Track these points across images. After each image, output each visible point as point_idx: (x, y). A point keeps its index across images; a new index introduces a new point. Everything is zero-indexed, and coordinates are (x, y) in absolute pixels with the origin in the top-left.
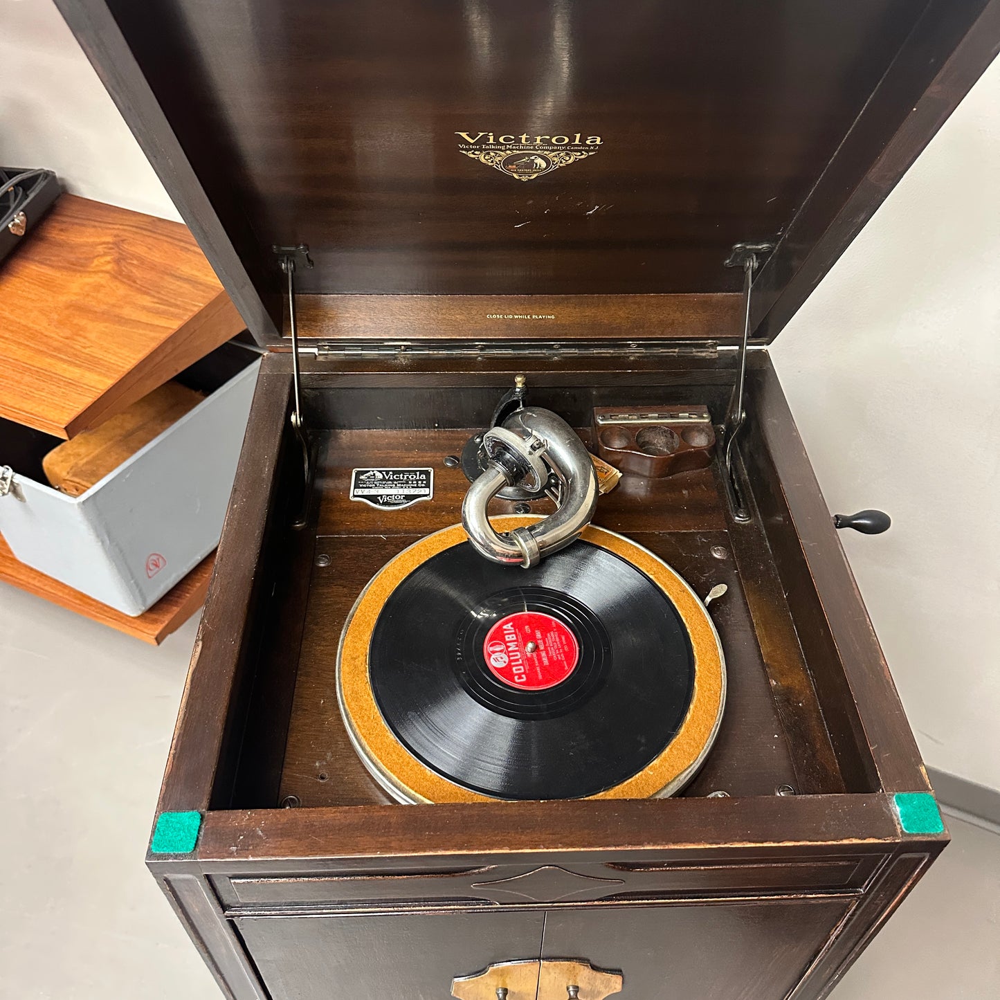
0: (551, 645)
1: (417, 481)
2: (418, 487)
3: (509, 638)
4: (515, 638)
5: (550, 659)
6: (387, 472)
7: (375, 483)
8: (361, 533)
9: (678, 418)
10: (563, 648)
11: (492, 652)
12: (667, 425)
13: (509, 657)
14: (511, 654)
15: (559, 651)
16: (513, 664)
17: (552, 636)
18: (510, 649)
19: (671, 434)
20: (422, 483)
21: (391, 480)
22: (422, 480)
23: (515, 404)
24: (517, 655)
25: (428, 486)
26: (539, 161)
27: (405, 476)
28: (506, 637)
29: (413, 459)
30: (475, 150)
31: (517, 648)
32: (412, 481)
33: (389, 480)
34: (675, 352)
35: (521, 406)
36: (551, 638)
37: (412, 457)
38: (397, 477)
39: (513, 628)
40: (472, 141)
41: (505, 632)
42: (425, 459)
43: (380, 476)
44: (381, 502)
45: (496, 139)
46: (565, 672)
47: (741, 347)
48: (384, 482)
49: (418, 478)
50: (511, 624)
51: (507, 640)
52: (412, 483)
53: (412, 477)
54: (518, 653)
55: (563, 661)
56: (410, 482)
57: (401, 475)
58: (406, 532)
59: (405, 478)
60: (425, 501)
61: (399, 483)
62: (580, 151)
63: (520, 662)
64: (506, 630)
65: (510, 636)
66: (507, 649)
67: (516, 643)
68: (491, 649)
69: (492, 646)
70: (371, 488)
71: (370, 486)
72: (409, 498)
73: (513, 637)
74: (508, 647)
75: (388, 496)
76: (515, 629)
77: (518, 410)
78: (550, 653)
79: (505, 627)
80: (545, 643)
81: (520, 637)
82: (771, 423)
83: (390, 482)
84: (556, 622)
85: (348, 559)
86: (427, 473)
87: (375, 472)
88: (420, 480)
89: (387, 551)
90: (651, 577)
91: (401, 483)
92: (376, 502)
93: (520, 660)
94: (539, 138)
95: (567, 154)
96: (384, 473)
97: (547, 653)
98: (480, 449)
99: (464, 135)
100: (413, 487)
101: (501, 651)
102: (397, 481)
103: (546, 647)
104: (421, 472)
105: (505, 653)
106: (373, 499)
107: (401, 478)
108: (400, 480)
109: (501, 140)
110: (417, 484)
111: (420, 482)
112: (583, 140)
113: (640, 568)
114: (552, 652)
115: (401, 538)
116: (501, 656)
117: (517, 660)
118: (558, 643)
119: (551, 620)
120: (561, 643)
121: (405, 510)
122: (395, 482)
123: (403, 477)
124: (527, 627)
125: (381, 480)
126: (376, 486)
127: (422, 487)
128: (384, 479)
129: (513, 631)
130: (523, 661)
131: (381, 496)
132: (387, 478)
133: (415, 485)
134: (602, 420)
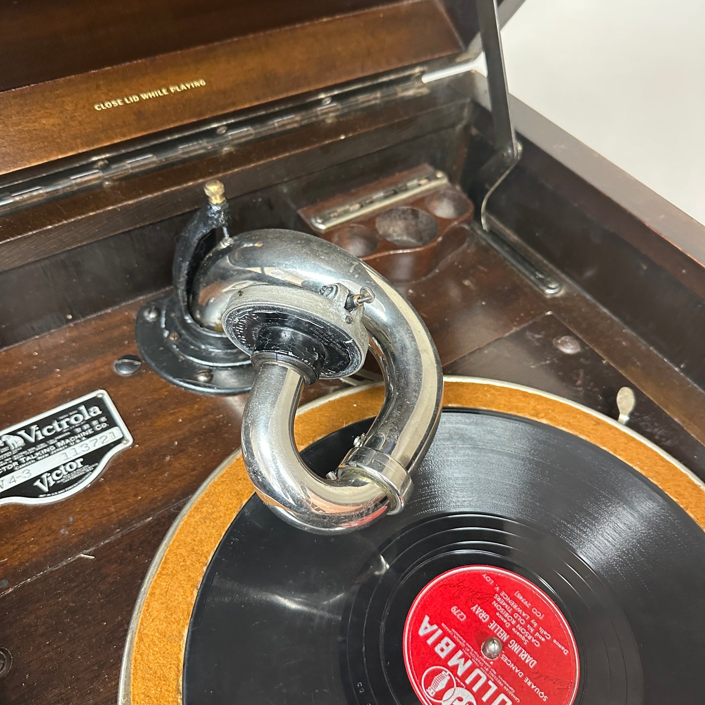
0: (514, 622)
1: (89, 422)
2: (96, 433)
3: (442, 650)
4: (452, 645)
5: (529, 649)
6: (27, 429)
7: (15, 458)
8: (39, 567)
9: (406, 190)
10: (533, 616)
11: (434, 698)
13: (469, 688)
14: (468, 681)
15: (532, 625)
16: (485, 699)
18: (460, 672)
20: (100, 423)
21: (42, 441)
22: (97, 418)
24: (478, 678)
25: (112, 423)
27: (63, 422)
28: (437, 649)
29: (60, 389)
31: (469, 663)
32: (80, 426)
33: (37, 442)
34: (376, 99)
35: (227, 236)
36: (503, 607)
37: (57, 385)
38: (49, 431)
39: (435, 627)
41: (430, 642)
42: (81, 379)
43: (16, 442)
44: (46, 489)
48: (31, 450)
49: (87, 417)
50: (427, 619)
51: (443, 655)
52: (83, 431)
53: (76, 419)
54: (477, 672)
55: (551, 641)
56: (78, 430)
57: (56, 424)
58: (122, 524)
59: (66, 426)
60: (124, 452)
61: (59, 440)
63: (494, 688)
64: (428, 636)
65: (442, 644)
66: (456, 675)
67: (460, 653)
68: (431, 691)
69: (428, 684)
70: (12, 470)
71: (9, 467)
72: (91, 459)
73: (447, 645)
74: (454, 669)
75: (51, 472)
76: (440, 627)
77: (224, 245)
78: (523, 638)
79: (422, 632)
80: (502, 624)
81: (457, 636)
83: (43, 445)
84: (489, 574)
85: (42, 635)
86: (98, 402)
87: (4, 439)
88: (93, 419)
89: (111, 580)
90: (544, 421)
91: (64, 439)
92: (37, 493)
93: (490, 683)
96: (22, 433)
97: (519, 642)
98: (166, 328)
100: (88, 437)
101: (450, 685)
102: (52, 437)
103: (509, 631)
104: (88, 404)
105: (458, 685)
106: (27, 489)
107: (59, 430)
108: (57, 434)
110: (92, 427)
111: (95, 423)
113: (520, 415)
114: (526, 637)
115: (118, 542)
116: (456, 696)
117: (485, 687)
118: (520, 611)
119: (479, 575)
120: (524, 608)
121: (96, 484)
122: (52, 442)
123: (60, 426)
124: (454, 610)
125: (24, 449)
126: (20, 463)
127: (103, 430)
128: (28, 445)
129: (440, 632)
130: (495, 682)
131: (39, 477)
132: (32, 440)
133: (90, 432)
134: (323, 223)
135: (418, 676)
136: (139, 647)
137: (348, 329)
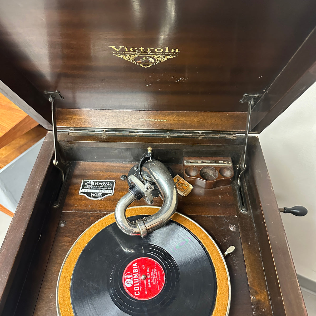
0: (153, 276)
1: (108, 186)
2: (108, 189)
3: (134, 271)
4: (137, 271)
5: (152, 283)
6: (96, 182)
7: (91, 187)
8: (81, 210)
9: (218, 163)
10: (158, 278)
11: (126, 278)
12: (214, 166)
13: (133, 281)
14: (134, 280)
15: (156, 279)
16: (135, 285)
17: (154, 271)
18: (134, 277)
19: (215, 170)
20: (110, 188)
21: (98, 186)
22: (110, 186)
23: (148, 158)
24: (137, 281)
25: (112, 189)
26: (151, 59)
27: (104, 184)
28: (134, 270)
29: (108, 176)
30: (120, 54)
31: (137, 277)
32: (106, 186)
33: (96, 186)
34: (218, 136)
35: (151, 159)
36: (154, 272)
37: (108, 175)
38: (100, 184)
39: (137, 266)
40: (118, 50)
41: (133, 268)
42: (113, 176)
43: (93, 183)
44: (92, 196)
45: (129, 49)
46: (158, 291)
47: (246, 134)
48: (94, 187)
49: (108, 185)
50: (137, 263)
51: (134, 272)
52: (106, 188)
53: (106, 184)
54: (138, 280)
55: (157, 285)
56: (105, 187)
57: (102, 183)
58: (100, 211)
59: (103, 185)
60: (110, 196)
61: (100, 187)
62: (169, 55)
63: (138, 285)
64: (134, 267)
66: (133, 277)
67: (137, 274)
68: (126, 277)
69: (126, 275)
70: (89, 189)
71: (88, 188)
72: (104, 194)
73: (136, 271)
74: (134, 276)
75: (95, 193)
76: (138, 267)
77: (149, 161)
78: (152, 280)
79: (133, 265)
80: (150, 275)
81: (140, 271)
82: (258, 172)
83: (97, 187)
84: (157, 264)
85: (73, 223)
86: (113, 183)
87: (91, 182)
88: (109, 186)
89: (90, 220)
90: (201, 241)
91: (101, 187)
92: (89, 196)
93: (138, 283)
94: (149, 49)
95: (163, 56)
96: (95, 182)
97: (151, 280)
98: (136, 173)
99: (113, 47)
100: (106, 189)
101: (130, 278)
102: (100, 186)
103: (150, 277)
104: (110, 182)
105: (132, 279)
106: (88, 194)
107: (102, 185)
108: (101, 186)
109: (131, 49)
110: (108, 188)
111: (109, 187)
112: (170, 50)
114: (153, 280)
115: (97, 214)
116: (130, 281)
117: (137, 283)
118: (156, 275)
119: (154, 262)
120: (158, 275)
121: (101, 200)
122: (99, 187)
123: (103, 184)
124: (143, 266)
125: (93, 186)
126: (91, 188)
127: (110, 189)
128: (94, 185)
129: (137, 267)
130: (139, 284)
131: (92, 193)
132: (96, 184)
133: (107, 188)
134: (186, 163)
135: (126, 272)
136: (84, 234)
137: (145, 193)
